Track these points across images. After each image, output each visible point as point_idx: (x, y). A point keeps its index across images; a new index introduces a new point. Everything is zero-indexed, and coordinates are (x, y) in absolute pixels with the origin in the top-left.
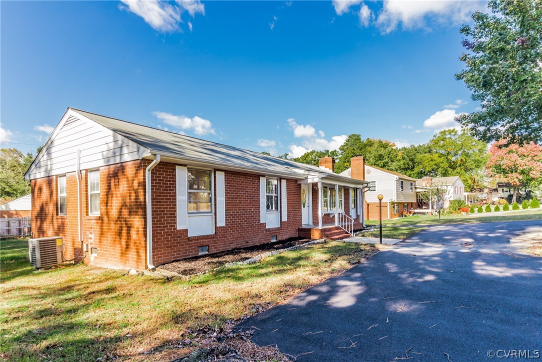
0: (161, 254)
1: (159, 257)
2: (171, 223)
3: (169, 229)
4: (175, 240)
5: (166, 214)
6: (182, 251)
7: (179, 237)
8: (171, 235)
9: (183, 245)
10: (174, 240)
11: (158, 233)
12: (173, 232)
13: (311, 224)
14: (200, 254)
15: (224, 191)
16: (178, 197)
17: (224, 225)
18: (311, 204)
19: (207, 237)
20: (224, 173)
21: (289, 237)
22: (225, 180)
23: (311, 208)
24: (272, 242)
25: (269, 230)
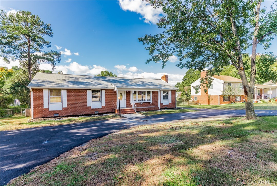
1: (36, 116)
2: (42, 106)
3: (40, 108)
4: (43, 111)
5: (39, 104)
6: (46, 115)
8: (41, 110)
9: (46, 113)
11: (36, 109)
13: (126, 107)
14: (54, 116)
15: (66, 96)
16: (44, 99)
17: (66, 107)
18: (126, 99)
19: (58, 111)
20: (66, 90)
21: (107, 112)
22: (67, 92)
23: (126, 101)
24: (95, 113)
25: (93, 109)
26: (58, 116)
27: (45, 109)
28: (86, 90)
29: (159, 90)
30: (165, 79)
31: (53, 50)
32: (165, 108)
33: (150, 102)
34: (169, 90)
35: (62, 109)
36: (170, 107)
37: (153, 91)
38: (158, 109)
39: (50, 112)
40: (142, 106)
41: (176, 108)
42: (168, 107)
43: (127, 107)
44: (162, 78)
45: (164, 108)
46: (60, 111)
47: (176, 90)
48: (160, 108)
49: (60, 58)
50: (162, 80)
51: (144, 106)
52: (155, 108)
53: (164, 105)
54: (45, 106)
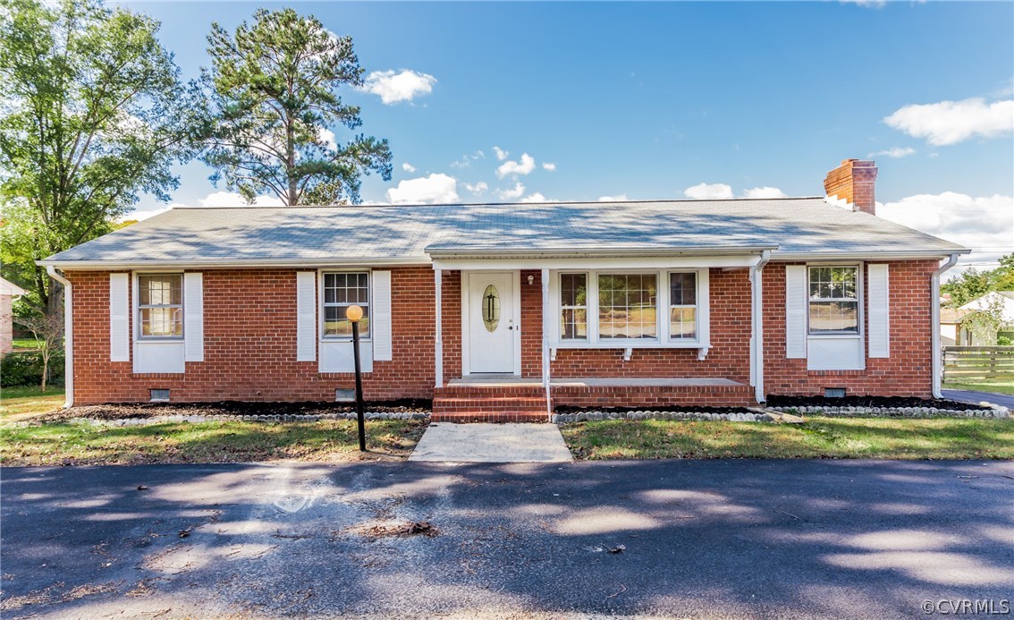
0: (88, 391)
1: (85, 396)
2: (103, 352)
3: (100, 360)
4: (109, 376)
5: (95, 340)
6: (120, 391)
7: (115, 372)
8: (102, 368)
9: (121, 383)
10: (107, 376)
11: (84, 364)
12: (105, 364)
13: (518, 372)
14: (152, 400)
15: (202, 305)
16: (112, 317)
17: (201, 359)
18: (517, 322)
19: (166, 376)
20: (201, 274)
21: (400, 397)
22: (205, 287)
23: (518, 334)
24: (337, 400)
25: (326, 376)
26: (167, 400)
27: (118, 363)
28: (292, 272)
29: (754, 262)
30: (848, 188)
31: (362, 135)
32: (828, 394)
33: (696, 351)
34: (866, 263)
35: (183, 371)
36: (875, 393)
37: (715, 273)
38: (742, 401)
39: (136, 379)
40: (632, 375)
41: (930, 402)
42: (851, 391)
43: (524, 375)
44: (827, 187)
45: (818, 391)
46: (175, 377)
47: (935, 261)
48: (760, 397)
49: (388, 164)
50: (832, 200)
51: (651, 375)
52: (715, 391)
53: (822, 374)
54: (118, 354)
